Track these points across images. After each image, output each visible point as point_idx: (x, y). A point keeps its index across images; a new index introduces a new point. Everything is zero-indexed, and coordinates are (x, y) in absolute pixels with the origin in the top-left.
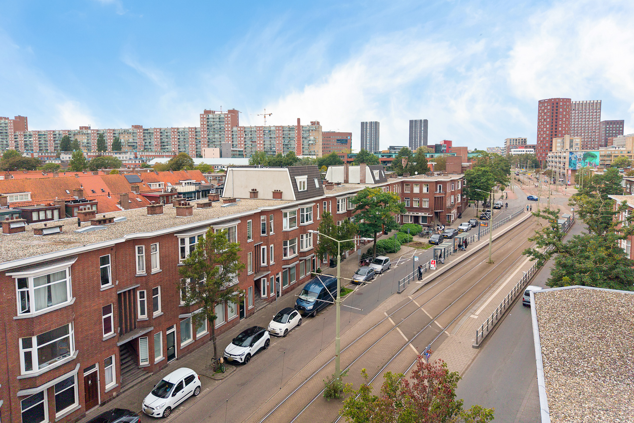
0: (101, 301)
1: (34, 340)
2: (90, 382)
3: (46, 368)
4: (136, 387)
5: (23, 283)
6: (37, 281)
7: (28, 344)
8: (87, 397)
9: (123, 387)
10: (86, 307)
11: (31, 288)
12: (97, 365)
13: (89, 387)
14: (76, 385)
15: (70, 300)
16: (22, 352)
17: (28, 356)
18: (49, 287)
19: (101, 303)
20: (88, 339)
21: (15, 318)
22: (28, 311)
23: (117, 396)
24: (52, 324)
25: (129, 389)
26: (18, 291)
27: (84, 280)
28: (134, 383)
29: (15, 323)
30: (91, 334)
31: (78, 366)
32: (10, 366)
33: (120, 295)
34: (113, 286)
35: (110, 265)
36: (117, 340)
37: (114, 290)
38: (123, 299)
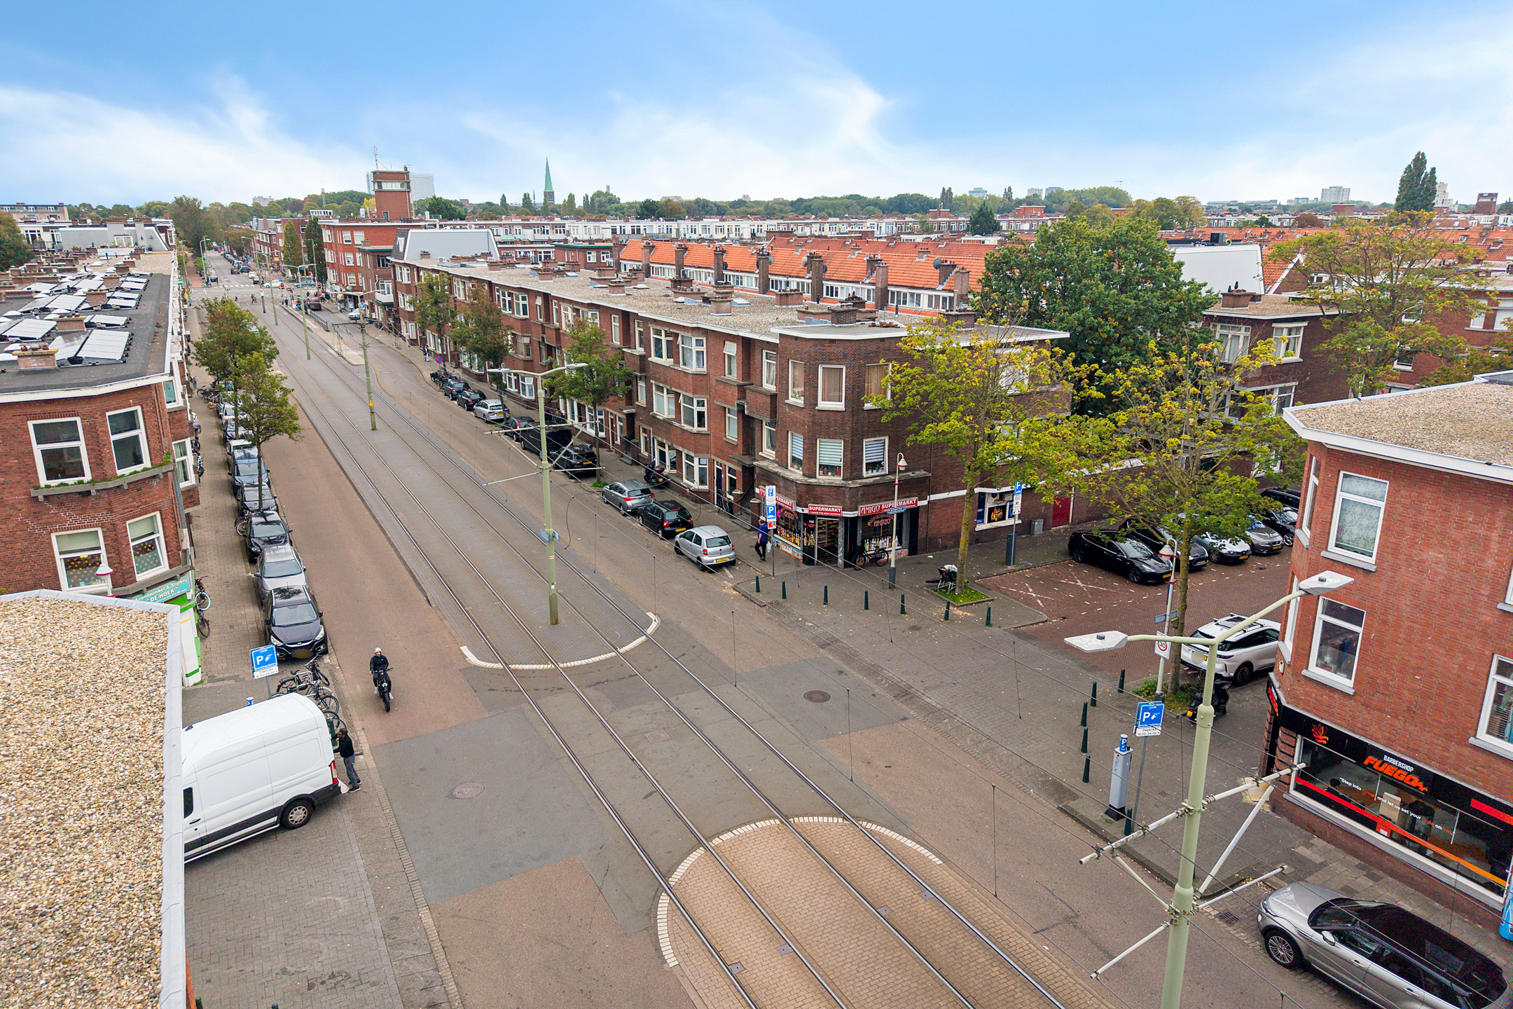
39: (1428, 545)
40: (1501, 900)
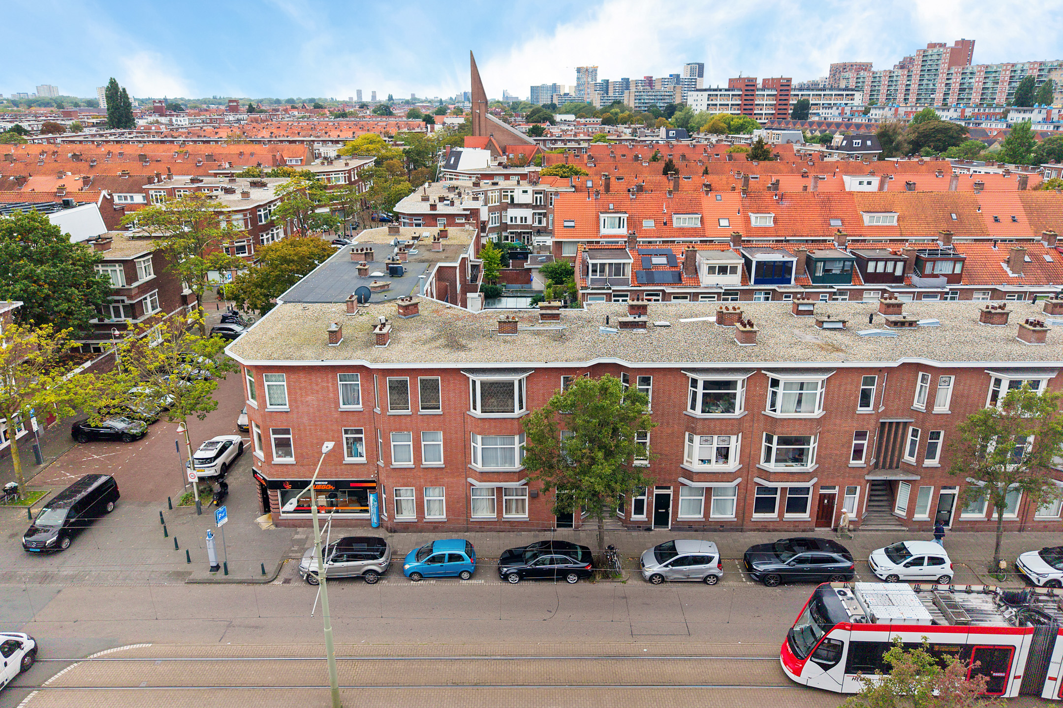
0: (855, 425)
1: (775, 439)
2: (826, 501)
3: (781, 468)
4: (880, 533)
5: (775, 383)
6: (788, 385)
7: (769, 439)
8: (820, 514)
9: (866, 525)
10: (835, 425)
11: (780, 391)
12: (837, 488)
13: (824, 506)
14: (810, 496)
15: (818, 413)
16: (764, 444)
17: (769, 450)
18: (801, 394)
19: (855, 427)
20: (831, 458)
21: (763, 412)
22: (775, 411)
23: (854, 530)
24: (794, 430)
25: (871, 530)
26: (770, 389)
27: (838, 397)
28: (880, 528)
29: (762, 418)
30: (836, 455)
31: (815, 480)
32: (752, 453)
33: (883, 424)
34: (874, 412)
35: (875, 387)
36: (866, 472)
37: (873, 417)
38: (887, 429)
39: (307, 395)
40: (369, 514)
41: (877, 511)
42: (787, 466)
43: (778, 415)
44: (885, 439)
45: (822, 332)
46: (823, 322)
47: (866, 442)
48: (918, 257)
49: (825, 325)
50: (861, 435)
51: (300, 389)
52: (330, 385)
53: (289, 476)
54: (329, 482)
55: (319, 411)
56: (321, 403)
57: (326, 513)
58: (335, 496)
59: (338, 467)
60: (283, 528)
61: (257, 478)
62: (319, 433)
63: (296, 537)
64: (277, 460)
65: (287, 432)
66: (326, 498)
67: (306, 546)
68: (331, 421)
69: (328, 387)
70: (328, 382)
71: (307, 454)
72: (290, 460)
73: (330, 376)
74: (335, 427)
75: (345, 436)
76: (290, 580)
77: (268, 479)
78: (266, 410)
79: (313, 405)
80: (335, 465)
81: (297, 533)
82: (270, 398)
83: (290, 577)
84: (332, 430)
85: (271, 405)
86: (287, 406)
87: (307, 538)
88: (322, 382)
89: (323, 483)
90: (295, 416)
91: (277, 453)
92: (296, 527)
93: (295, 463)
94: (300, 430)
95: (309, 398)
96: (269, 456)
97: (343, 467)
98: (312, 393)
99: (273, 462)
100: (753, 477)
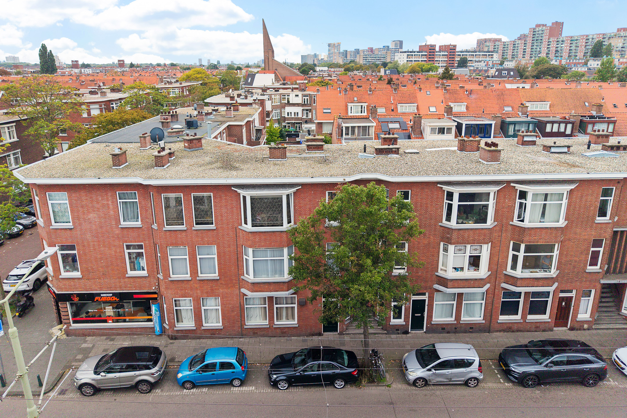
0: (593, 233)
1: (523, 247)
2: (564, 304)
3: (528, 274)
4: (611, 331)
5: (523, 195)
6: (535, 195)
7: (516, 248)
8: (558, 315)
9: (598, 324)
10: (576, 233)
11: (529, 202)
12: (574, 292)
13: (562, 308)
14: (550, 300)
15: (562, 223)
16: (511, 253)
17: (515, 258)
18: (545, 205)
19: (593, 235)
20: (570, 264)
21: (511, 223)
22: (522, 221)
23: (588, 329)
24: (540, 239)
25: (603, 329)
26: (518, 201)
27: (580, 207)
28: (611, 326)
29: (510, 228)
30: (576, 261)
31: (556, 285)
32: (500, 260)
33: (616, 233)
34: (611, 221)
35: (612, 198)
36: (601, 277)
37: (610, 226)
38: (618, 238)
39: (89, 212)
40: (152, 323)
41: (606, 311)
42: (531, 272)
43: (526, 224)
44: (616, 247)
45: (551, 155)
46: (550, 147)
47: (601, 250)
48: (581, 121)
49: (553, 150)
50: (597, 243)
51: (82, 207)
52: (110, 203)
53: (76, 289)
54: (114, 294)
55: (101, 227)
56: (103, 221)
57: (113, 322)
58: (122, 307)
59: (122, 281)
60: (73, 337)
61: (50, 291)
62: (102, 249)
63: (84, 345)
64: (64, 274)
65: (72, 248)
66: (113, 308)
67: (90, 355)
68: (113, 237)
69: (108, 204)
70: (108, 200)
71: (93, 269)
72: (77, 274)
73: (109, 194)
74: (117, 243)
75: (127, 251)
76: (66, 390)
77: (57, 292)
78: (51, 227)
79: (95, 222)
80: (119, 278)
81: (85, 342)
82: (54, 216)
83: (68, 388)
84: (115, 246)
85: (55, 222)
86: (71, 224)
87: (93, 346)
88: (102, 200)
89: (107, 295)
90: (79, 233)
91: (65, 267)
92: (86, 336)
93: (81, 277)
94: (84, 246)
95: (91, 216)
96: (57, 270)
97: (126, 280)
98: (94, 211)
99: (60, 277)
100: (500, 283)
